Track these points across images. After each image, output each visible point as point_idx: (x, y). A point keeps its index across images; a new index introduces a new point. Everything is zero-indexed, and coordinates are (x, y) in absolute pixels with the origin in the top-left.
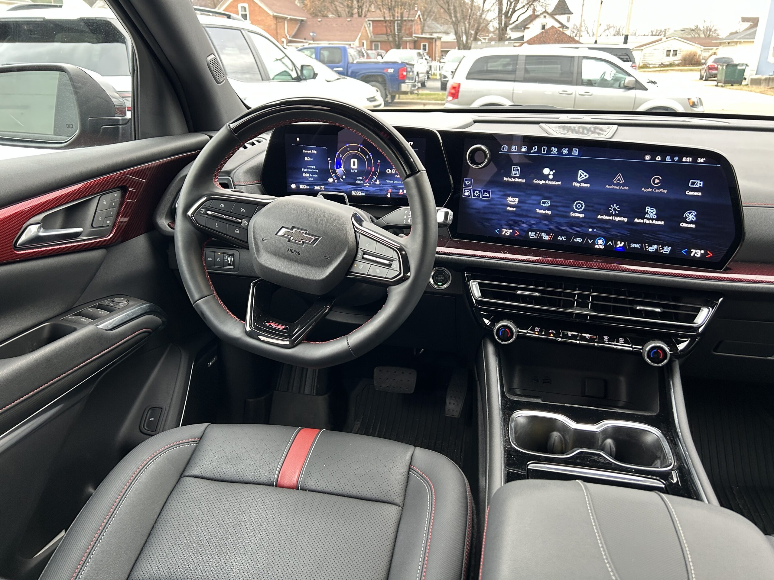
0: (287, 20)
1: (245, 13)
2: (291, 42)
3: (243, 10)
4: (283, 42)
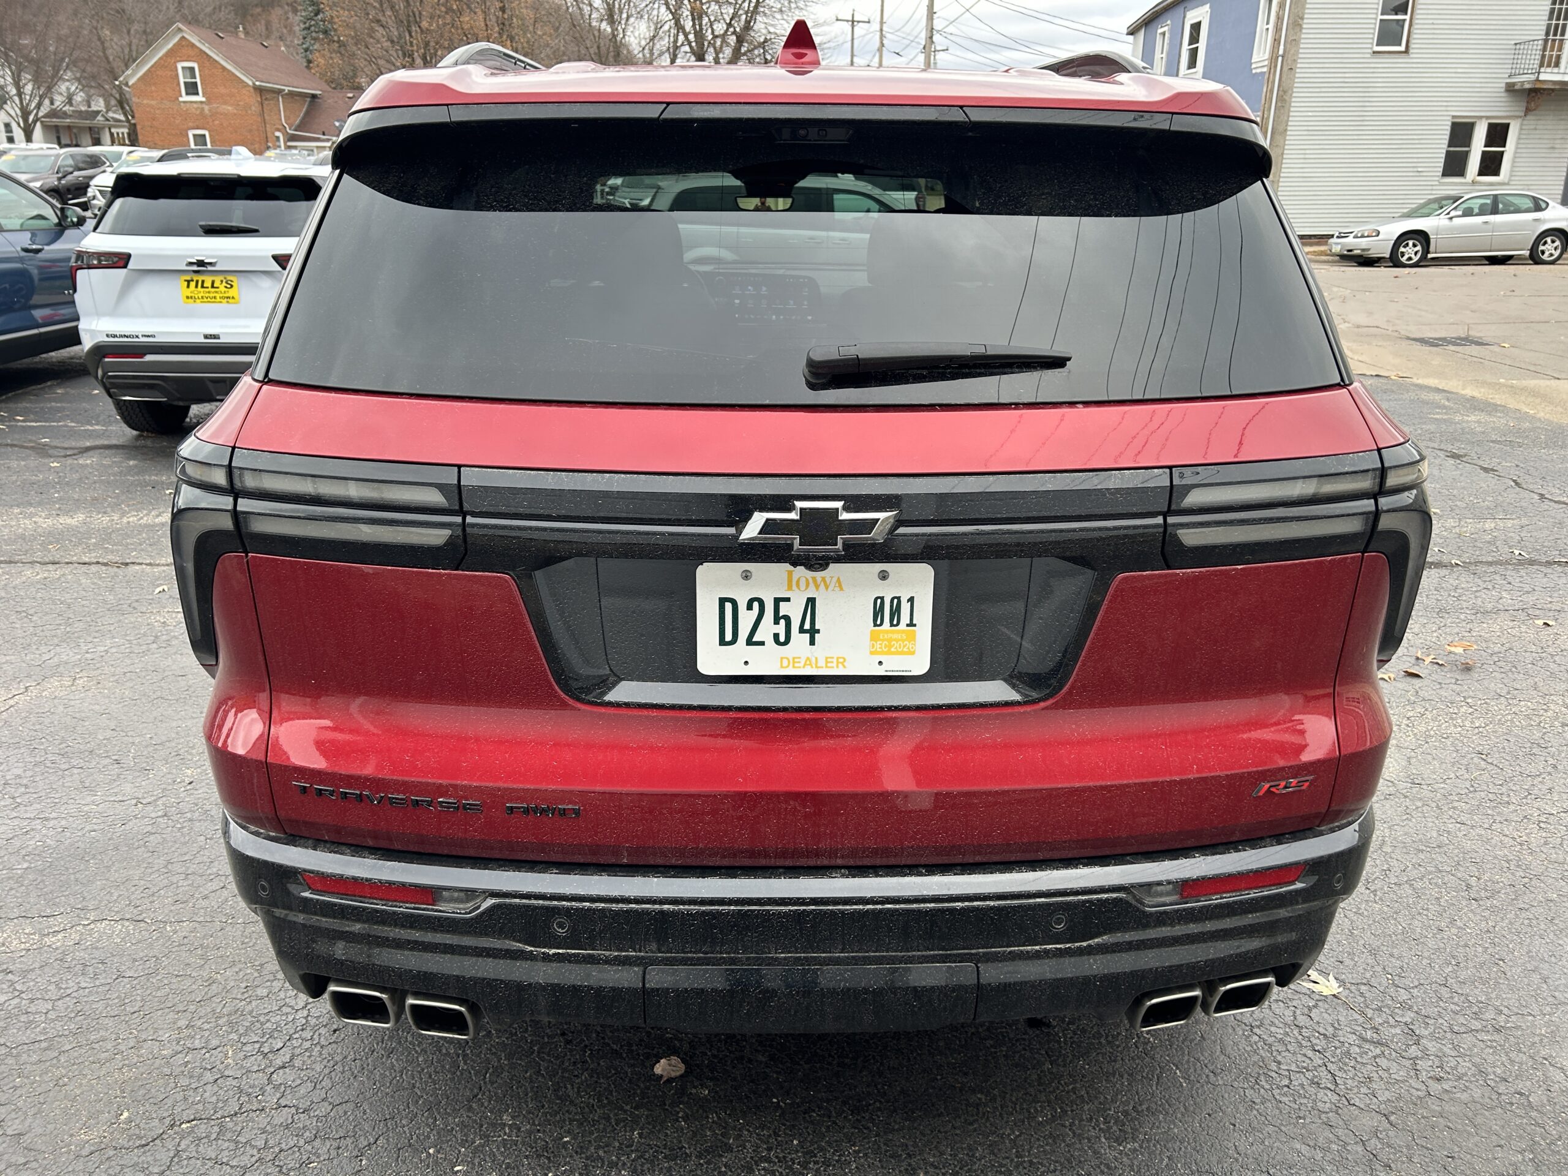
0: (282, 96)
1: (193, 80)
2: (293, 138)
3: (188, 74)
4: (278, 138)
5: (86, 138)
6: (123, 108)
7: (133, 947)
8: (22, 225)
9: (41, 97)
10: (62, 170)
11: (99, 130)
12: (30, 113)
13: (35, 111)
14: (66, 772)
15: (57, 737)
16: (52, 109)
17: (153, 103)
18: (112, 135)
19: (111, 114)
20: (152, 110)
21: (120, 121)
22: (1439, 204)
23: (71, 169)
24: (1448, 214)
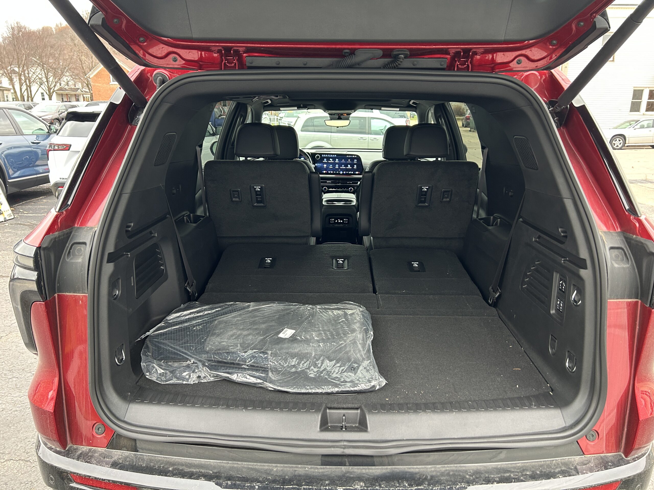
5: (74, 99)
6: (88, 87)
7: (22, 476)
8: (33, 132)
9: (56, 82)
10: (60, 111)
11: (79, 96)
12: (51, 89)
13: (53, 88)
14: (10, 380)
15: (10, 362)
16: (60, 87)
17: (100, 85)
18: (84, 97)
19: (84, 89)
20: (99, 88)
21: (87, 92)
22: (630, 123)
23: (64, 111)
24: (634, 127)
